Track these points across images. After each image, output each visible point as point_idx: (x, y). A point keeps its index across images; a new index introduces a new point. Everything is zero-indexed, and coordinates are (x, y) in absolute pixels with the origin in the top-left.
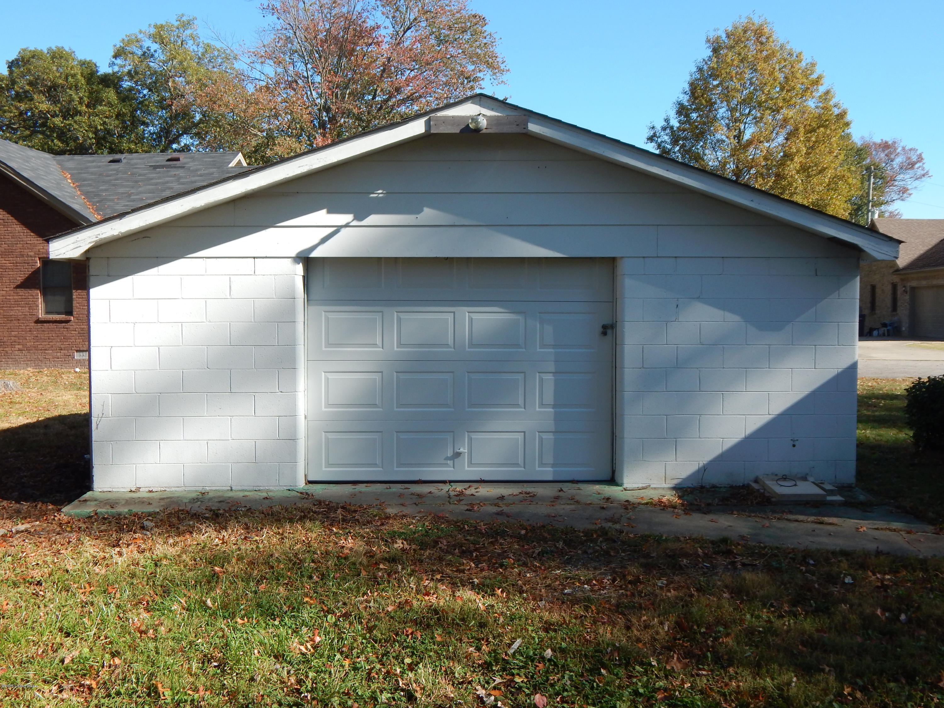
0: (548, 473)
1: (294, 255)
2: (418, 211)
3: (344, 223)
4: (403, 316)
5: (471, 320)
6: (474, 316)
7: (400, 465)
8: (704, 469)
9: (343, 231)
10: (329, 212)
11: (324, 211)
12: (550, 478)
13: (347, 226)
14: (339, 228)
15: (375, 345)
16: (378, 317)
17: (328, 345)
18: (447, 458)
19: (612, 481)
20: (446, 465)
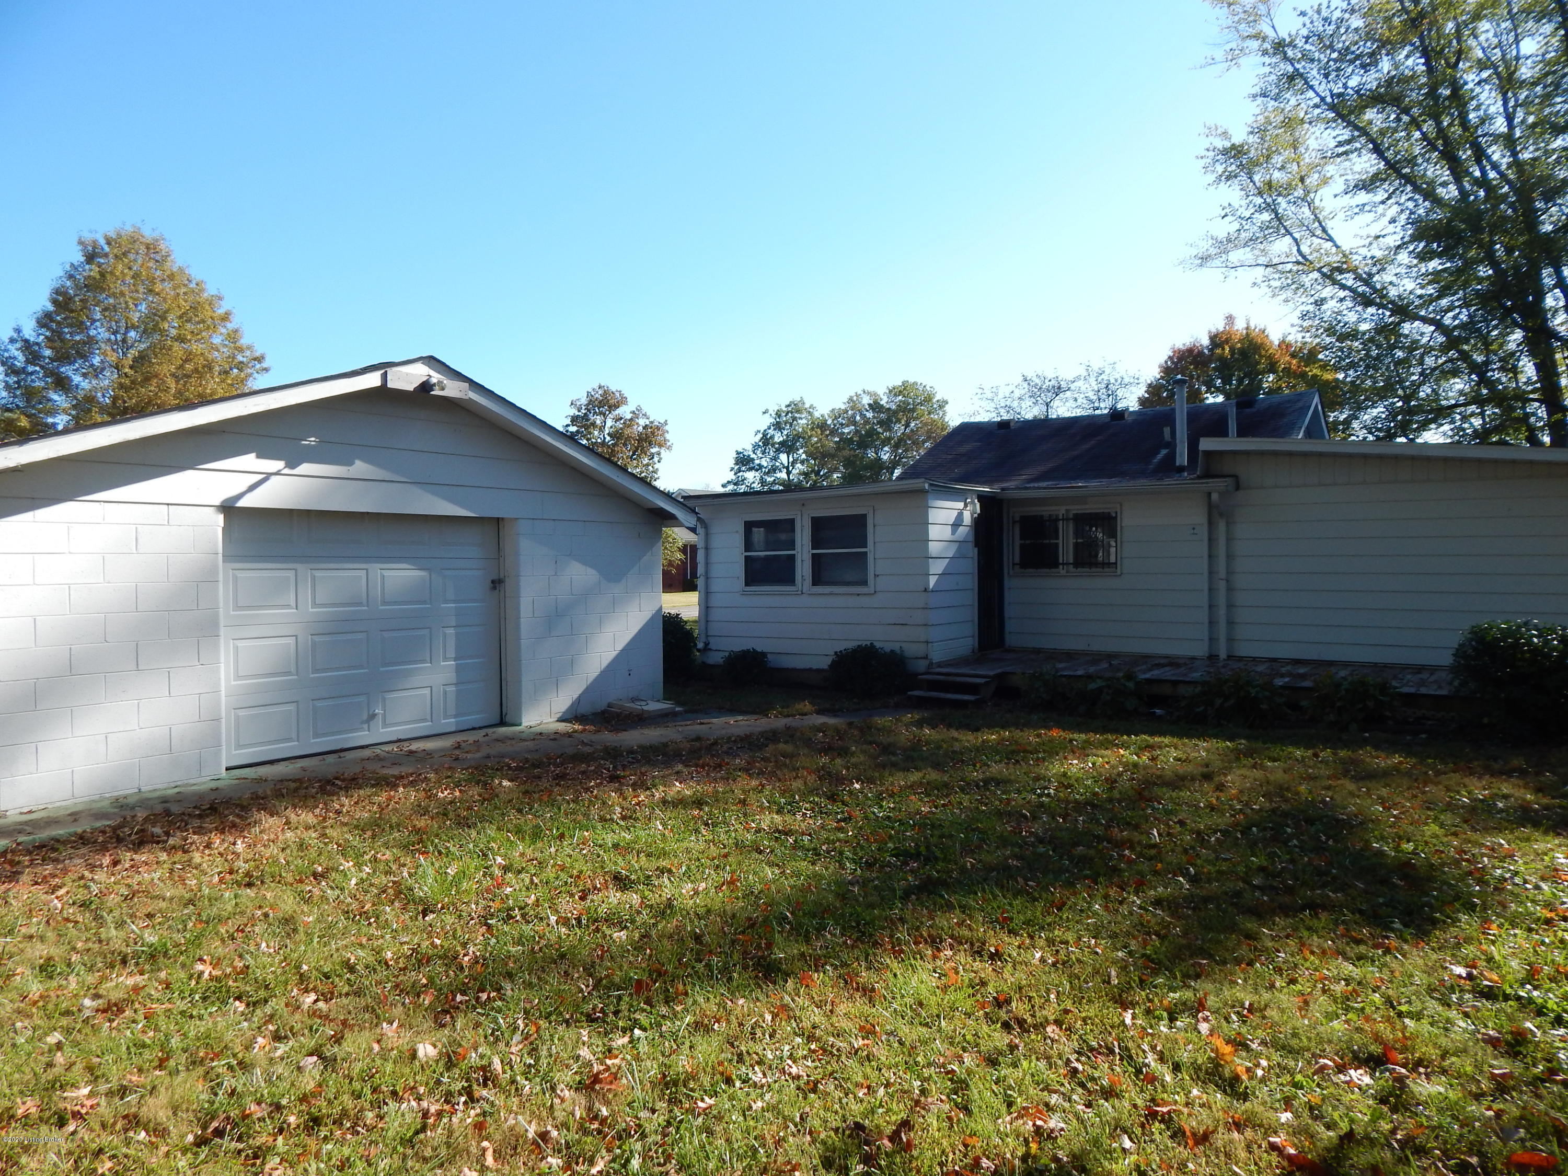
0: (449, 723)
1: (218, 503)
2: (350, 463)
3: (274, 471)
4: (318, 574)
5: (383, 577)
6: (386, 573)
7: (316, 735)
8: (578, 701)
9: (273, 478)
10: (258, 457)
11: (253, 455)
12: (453, 729)
13: (277, 473)
14: (268, 476)
15: (288, 606)
16: (291, 574)
17: (237, 607)
18: (363, 722)
19: (502, 723)
20: (362, 729)
